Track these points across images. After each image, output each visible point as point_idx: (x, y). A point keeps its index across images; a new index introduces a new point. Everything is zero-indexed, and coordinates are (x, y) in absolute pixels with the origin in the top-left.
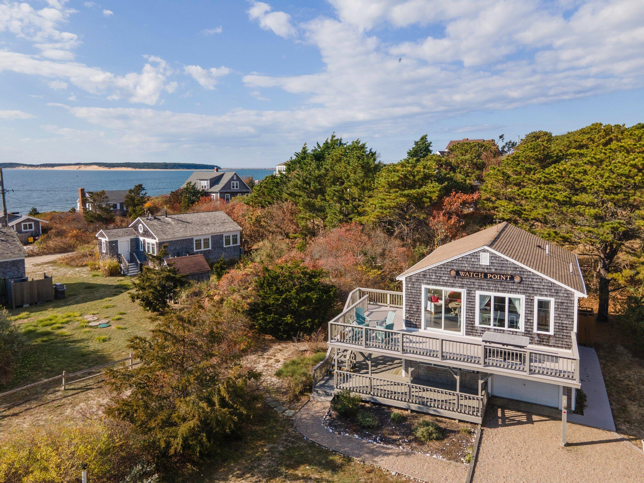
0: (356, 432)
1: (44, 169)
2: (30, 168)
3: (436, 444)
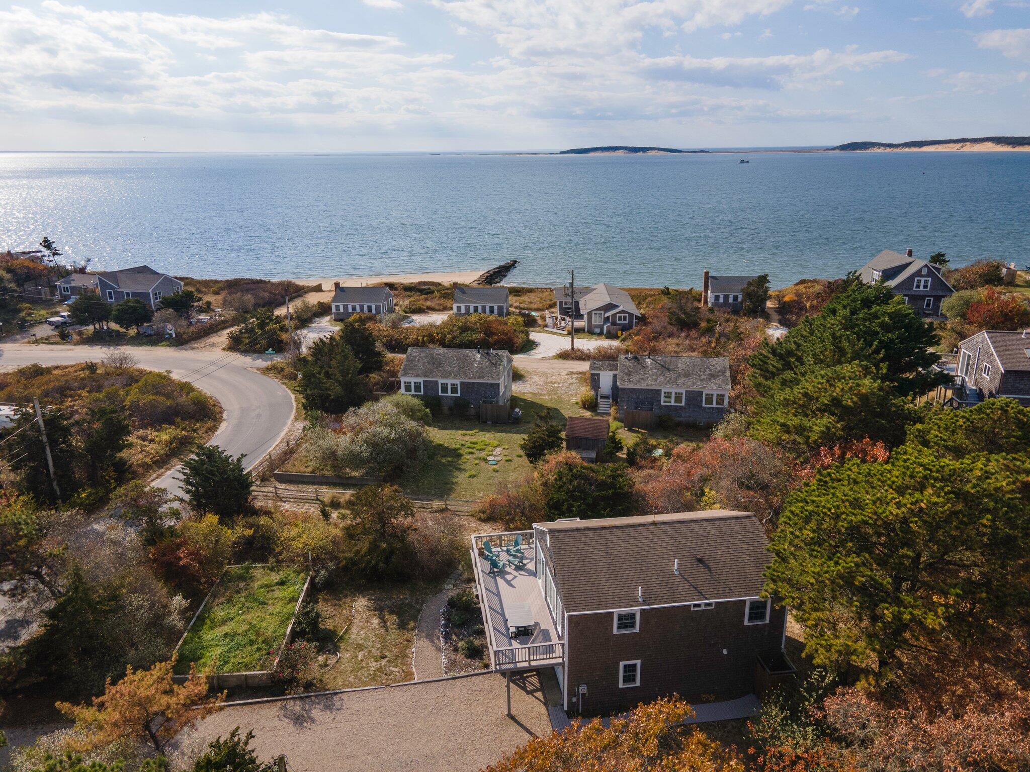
0: (447, 620)
1: (907, 150)
2: (888, 150)
3: (461, 657)
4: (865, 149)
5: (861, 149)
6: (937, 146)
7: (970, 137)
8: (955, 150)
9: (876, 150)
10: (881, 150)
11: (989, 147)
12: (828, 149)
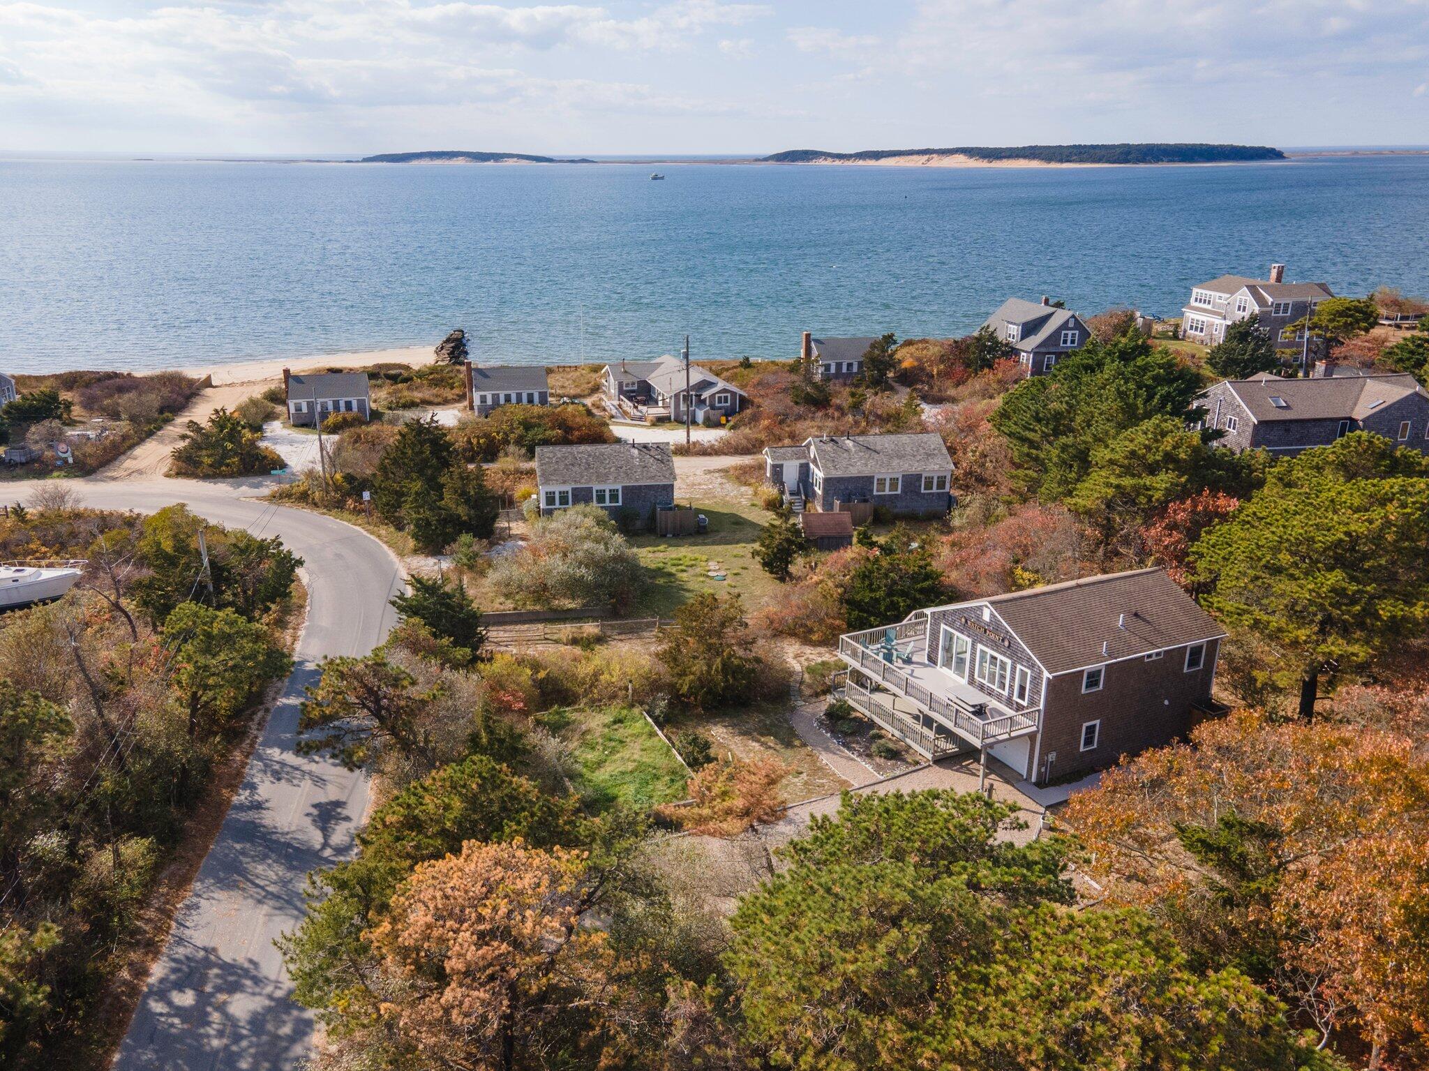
0: (832, 732)
1: (861, 163)
2: (838, 163)
3: (881, 761)
4: (809, 160)
5: (802, 160)
6: (897, 158)
7: (936, 148)
8: (919, 164)
9: (821, 162)
10: (829, 162)
11: (960, 162)
12: (757, 160)
